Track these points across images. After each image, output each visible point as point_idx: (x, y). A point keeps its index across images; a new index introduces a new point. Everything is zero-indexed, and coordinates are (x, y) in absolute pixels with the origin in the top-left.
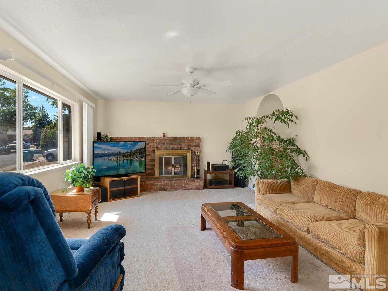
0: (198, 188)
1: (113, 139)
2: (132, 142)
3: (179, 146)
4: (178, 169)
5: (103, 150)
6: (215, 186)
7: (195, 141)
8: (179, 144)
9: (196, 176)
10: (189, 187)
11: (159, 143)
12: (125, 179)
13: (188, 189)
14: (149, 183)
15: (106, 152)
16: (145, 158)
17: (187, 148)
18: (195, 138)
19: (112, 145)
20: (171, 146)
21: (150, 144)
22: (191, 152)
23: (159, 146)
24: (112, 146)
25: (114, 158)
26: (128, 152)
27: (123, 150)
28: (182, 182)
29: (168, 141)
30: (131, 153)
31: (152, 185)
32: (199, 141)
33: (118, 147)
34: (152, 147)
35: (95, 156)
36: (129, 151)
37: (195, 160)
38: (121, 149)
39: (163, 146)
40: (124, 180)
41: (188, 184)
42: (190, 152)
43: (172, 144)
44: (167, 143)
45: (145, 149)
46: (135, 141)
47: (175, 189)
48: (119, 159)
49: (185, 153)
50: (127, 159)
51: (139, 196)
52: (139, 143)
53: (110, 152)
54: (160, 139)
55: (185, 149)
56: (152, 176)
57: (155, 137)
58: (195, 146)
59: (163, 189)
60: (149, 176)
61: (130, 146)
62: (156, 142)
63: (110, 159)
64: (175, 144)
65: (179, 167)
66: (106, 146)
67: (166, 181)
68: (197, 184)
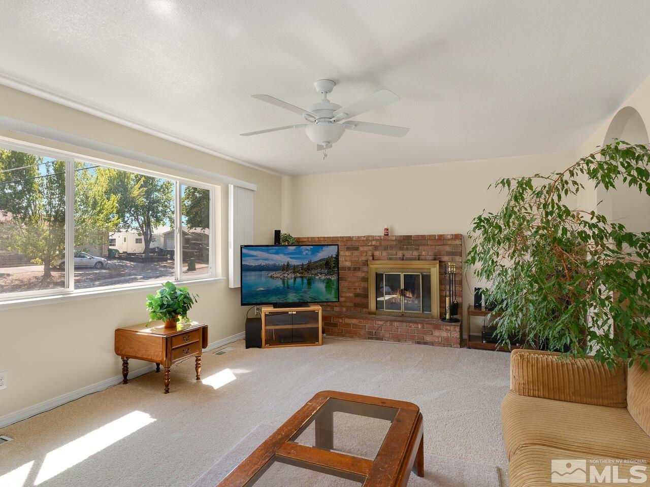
0: (446, 343)
1: (301, 240)
2: (312, 247)
3: (416, 253)
4: (408, 299)
5: (258, 260)
6: (488, 344)
7: (450, 242)
8: (416, 249)
9: (448, 317)
10: (428, 338)
11: (376, 248)
12: (293, 311)
13: (425, 343)
14: (350, 322)
15: (263, 263)
16: (338, 276)
17: (431, 258)
18: (449, 237)
19: (274, 251)
20: (400, 254)
21: (361, 249)
22: (440, 266)
23: (377, 253)
24: (273, 254)
25: (278, 274)
26: (303, 265)
27: (295, 260)
28: (414, 326)
29: (394, 243)
30: (309, 266)
31: (355, 326)
32: (458, 242)
33: (285, 254)
34: (365, 254)
35: (244, 269)
36: (306, 262)
37: (448, 282)
38: (291, 258)
39: (385, 254)
40: (291, 313)
41: (425, 333)
42: (438, 265)
43: (401, 249)
44: (392, 247)
45: (338, 259)
46: (318, 244)
47: (398, 338)
48: (286, 275)
49: (427, 267)
50: (302, 277)
51: (319, 345)
52: (325, 248)
53: (271, 263)
54: (379, 240)
55: (427, 259)
56: (364, 310)
57: (369, 236)
58: (449, 254)
59: (374, 336)
60: (359, 309)
61: (307, 254)
62: (371, 245)
63: (270, 275)
64: (407, 249)
65: (411, 296)
66: (263, 253)
67: (380, 321)
68: (444, 334)
